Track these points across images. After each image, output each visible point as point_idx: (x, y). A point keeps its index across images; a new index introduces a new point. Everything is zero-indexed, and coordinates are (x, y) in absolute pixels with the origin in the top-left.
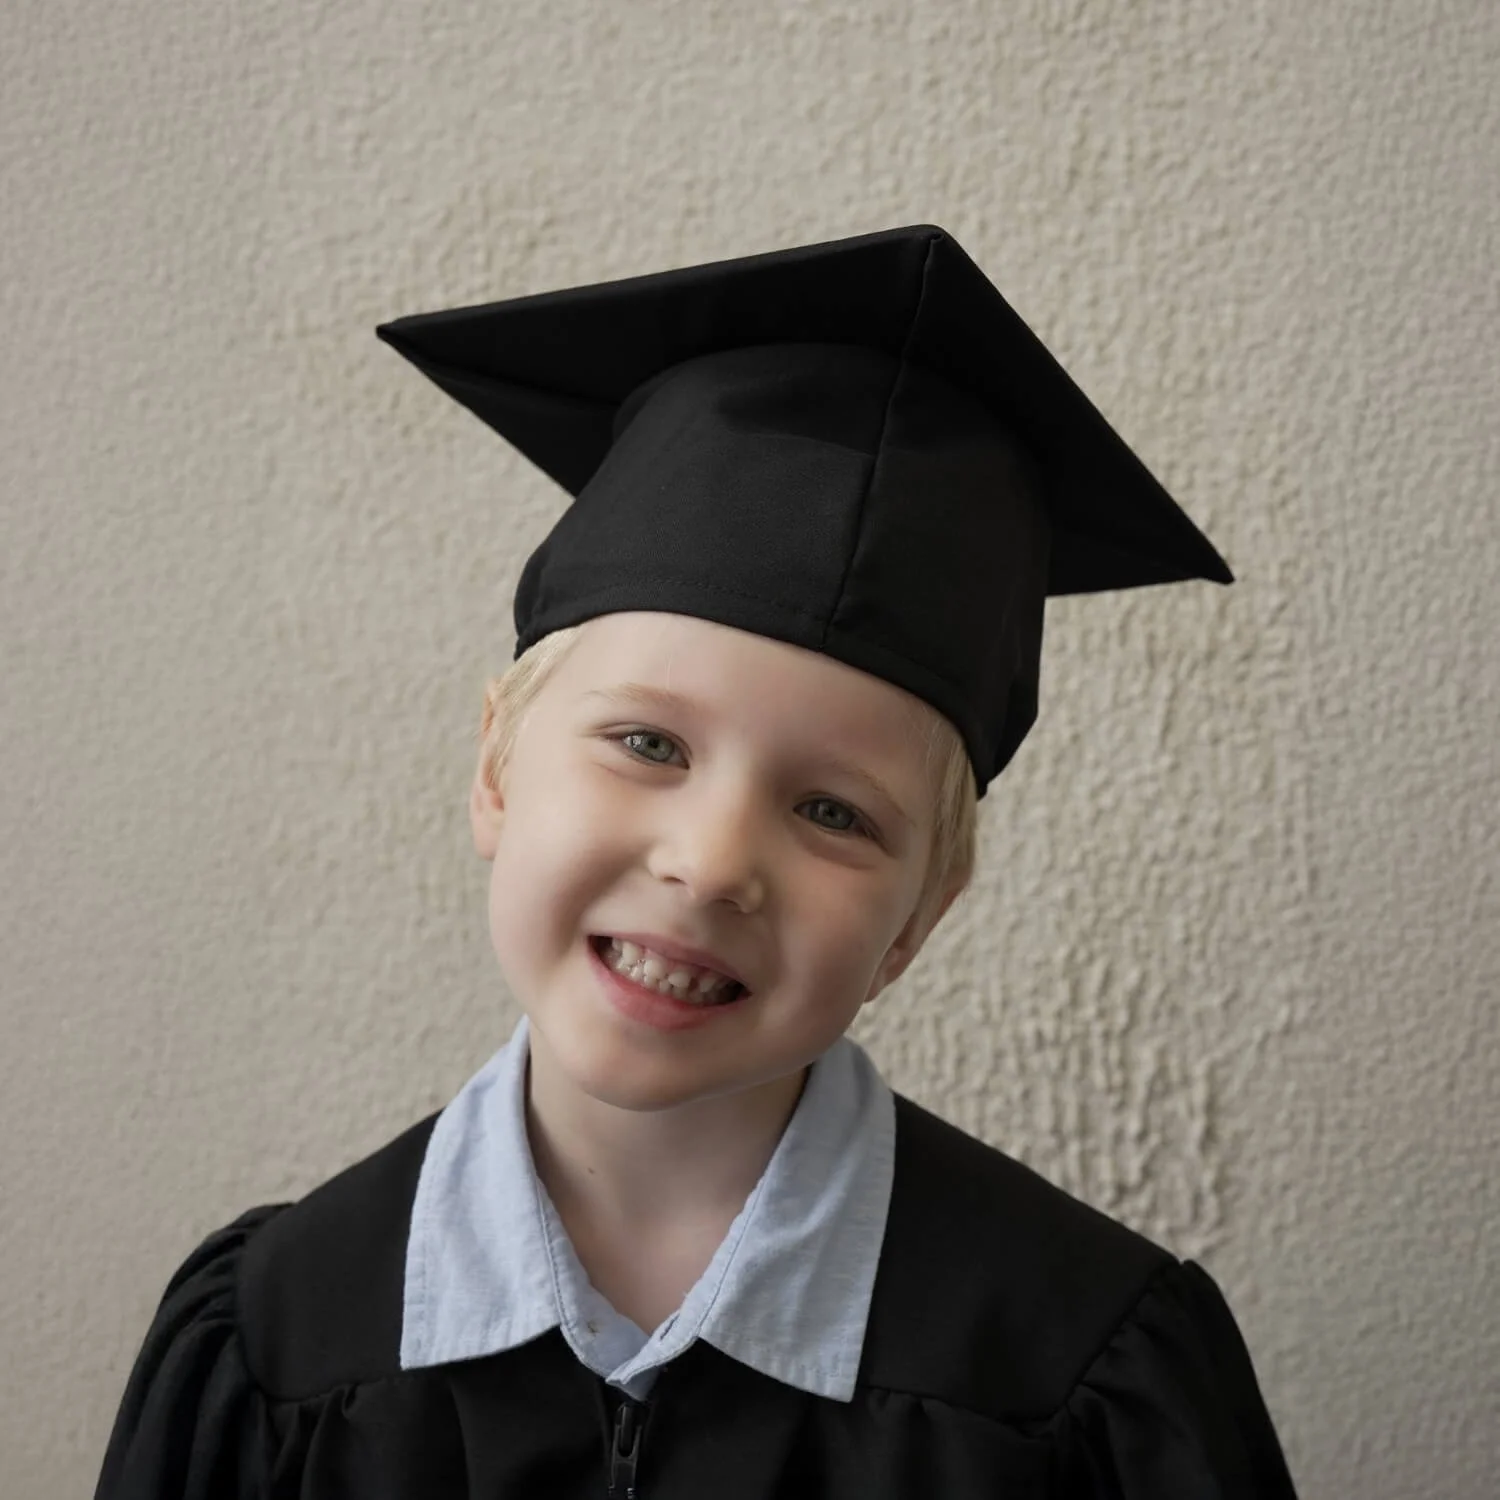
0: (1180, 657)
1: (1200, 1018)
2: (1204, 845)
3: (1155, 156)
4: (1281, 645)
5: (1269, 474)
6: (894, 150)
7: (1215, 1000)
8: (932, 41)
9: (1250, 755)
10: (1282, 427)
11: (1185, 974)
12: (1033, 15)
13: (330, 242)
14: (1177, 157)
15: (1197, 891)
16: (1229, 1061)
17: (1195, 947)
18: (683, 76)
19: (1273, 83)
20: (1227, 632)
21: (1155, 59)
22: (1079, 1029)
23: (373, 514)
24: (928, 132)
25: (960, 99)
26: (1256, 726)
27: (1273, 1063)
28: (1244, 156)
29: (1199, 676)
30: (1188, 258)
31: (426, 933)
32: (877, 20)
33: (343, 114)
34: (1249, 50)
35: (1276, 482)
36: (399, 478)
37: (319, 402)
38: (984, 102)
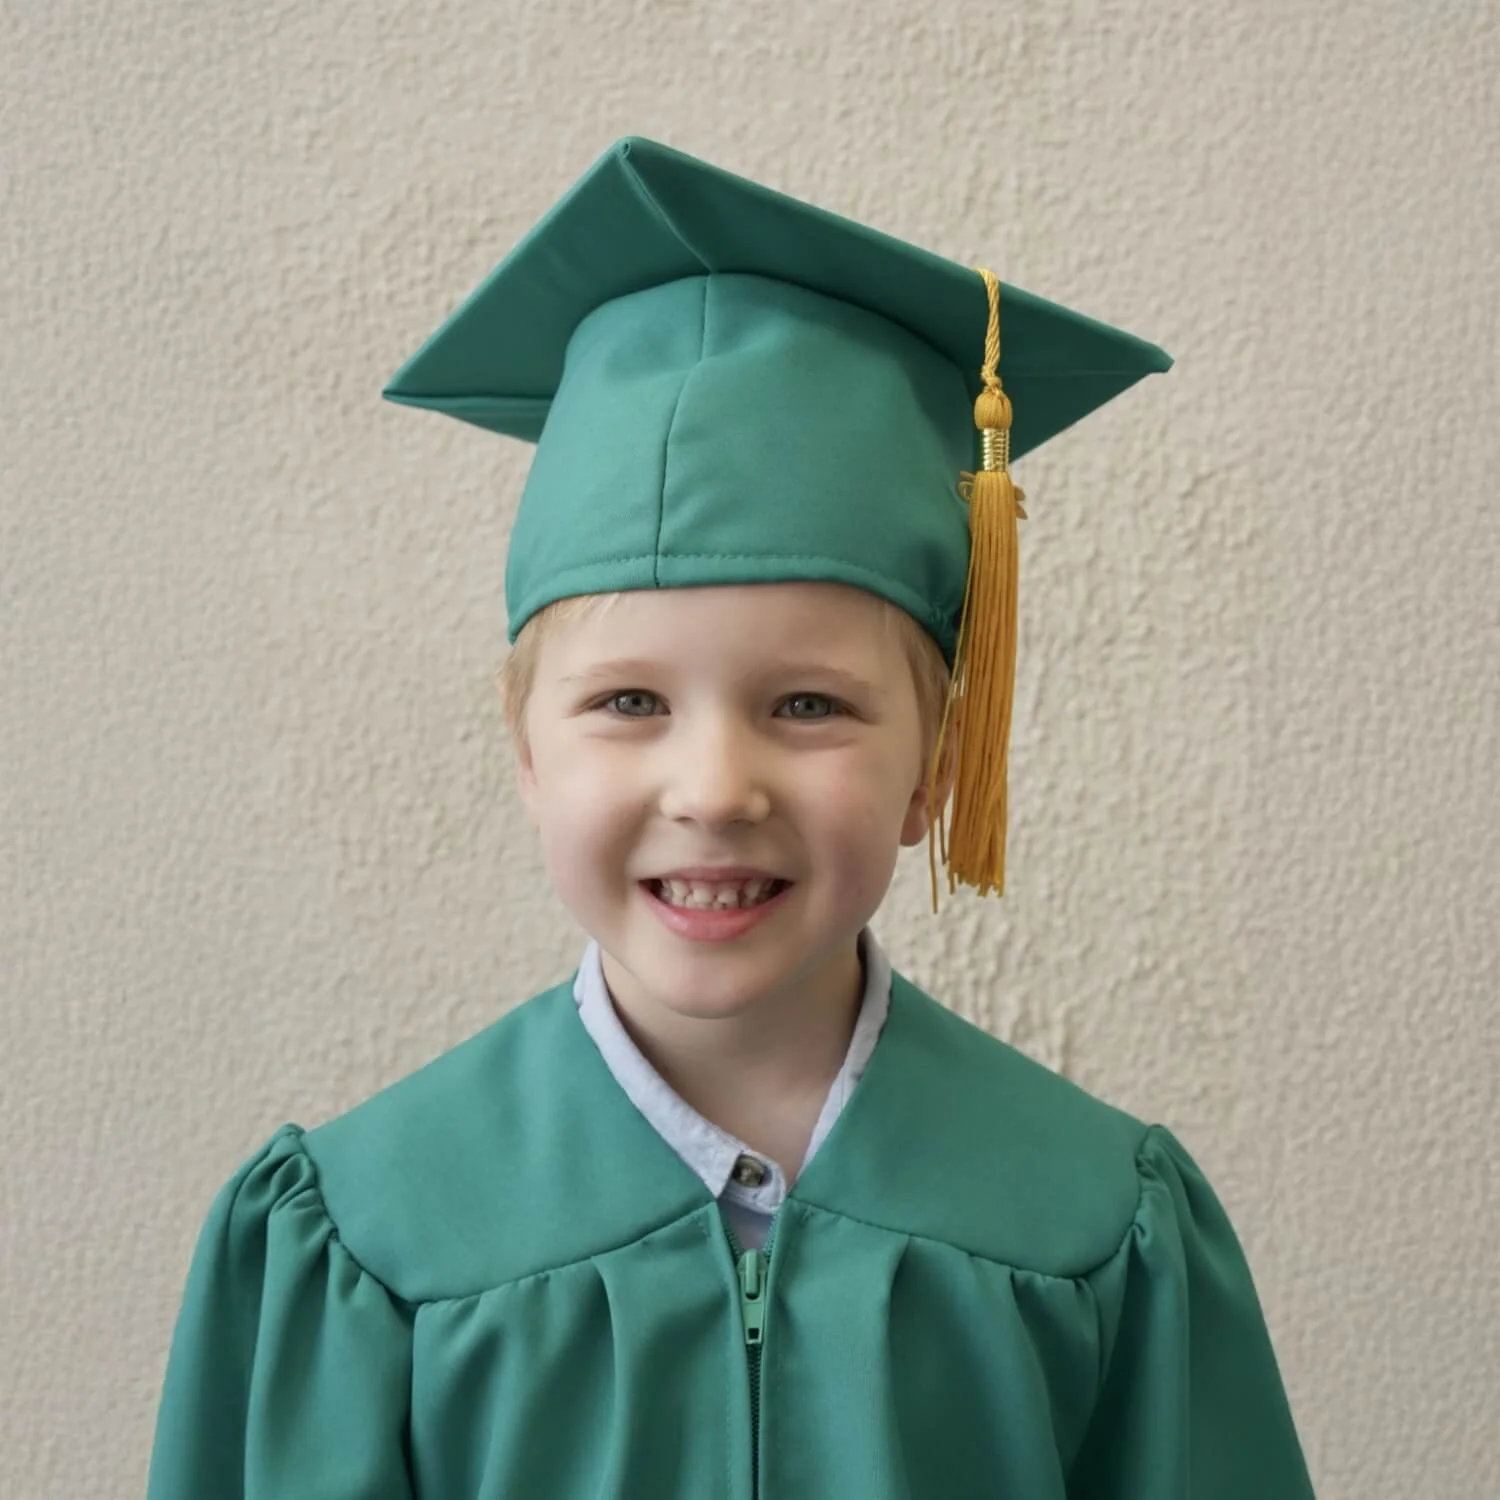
0: (1052, 639)
1: (1060, 969)
2: (1068, 810)
3: (1041, 190)
4: (1141, 631)
5: (1135, 477)
6: (810, 171)
7: (1074, 951)
8: (847, 76)
9: (1111, 730)
10: (1146, 436)
11: (1048, 926)
12: (937, 58)
13: (280, 231)
14: (1060, 192)
15: (1061, 852)
16: (1082, 1007)
17: (1057, 903)
18: (619, 94)
19: (1145, 131)
20: (1094, 619)
21: (1044, 104)
22: (952, 977)
23: (311, 486)
24: (841, 158)
25: (870, 130)
26: (1118, 704)
27: (1122, 1008)
28: (1119, 193)
29: (1069, 657)
30: (1068, 282)
31: (346, 885)
32: (798, 54)
33: (298, 112)
34: (1125, 102)
35: (1139, 485)
36: (337, 454)
37: (263, 380)
38: (891, 133)
